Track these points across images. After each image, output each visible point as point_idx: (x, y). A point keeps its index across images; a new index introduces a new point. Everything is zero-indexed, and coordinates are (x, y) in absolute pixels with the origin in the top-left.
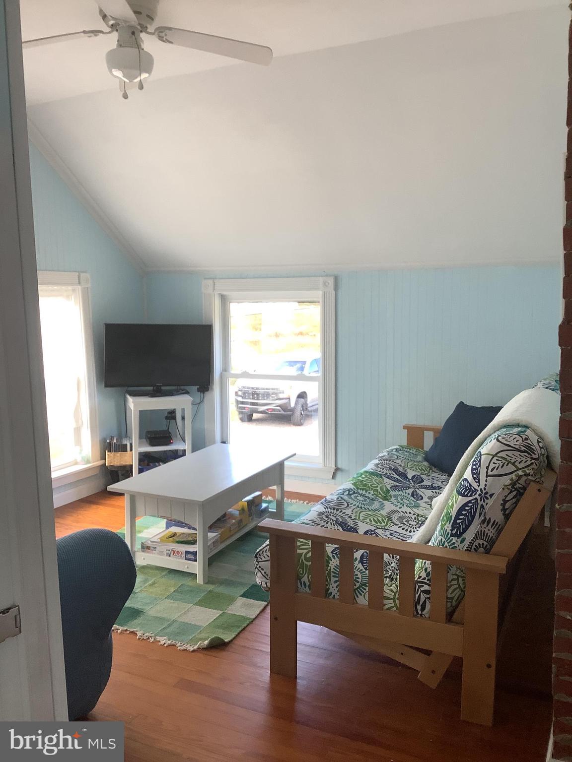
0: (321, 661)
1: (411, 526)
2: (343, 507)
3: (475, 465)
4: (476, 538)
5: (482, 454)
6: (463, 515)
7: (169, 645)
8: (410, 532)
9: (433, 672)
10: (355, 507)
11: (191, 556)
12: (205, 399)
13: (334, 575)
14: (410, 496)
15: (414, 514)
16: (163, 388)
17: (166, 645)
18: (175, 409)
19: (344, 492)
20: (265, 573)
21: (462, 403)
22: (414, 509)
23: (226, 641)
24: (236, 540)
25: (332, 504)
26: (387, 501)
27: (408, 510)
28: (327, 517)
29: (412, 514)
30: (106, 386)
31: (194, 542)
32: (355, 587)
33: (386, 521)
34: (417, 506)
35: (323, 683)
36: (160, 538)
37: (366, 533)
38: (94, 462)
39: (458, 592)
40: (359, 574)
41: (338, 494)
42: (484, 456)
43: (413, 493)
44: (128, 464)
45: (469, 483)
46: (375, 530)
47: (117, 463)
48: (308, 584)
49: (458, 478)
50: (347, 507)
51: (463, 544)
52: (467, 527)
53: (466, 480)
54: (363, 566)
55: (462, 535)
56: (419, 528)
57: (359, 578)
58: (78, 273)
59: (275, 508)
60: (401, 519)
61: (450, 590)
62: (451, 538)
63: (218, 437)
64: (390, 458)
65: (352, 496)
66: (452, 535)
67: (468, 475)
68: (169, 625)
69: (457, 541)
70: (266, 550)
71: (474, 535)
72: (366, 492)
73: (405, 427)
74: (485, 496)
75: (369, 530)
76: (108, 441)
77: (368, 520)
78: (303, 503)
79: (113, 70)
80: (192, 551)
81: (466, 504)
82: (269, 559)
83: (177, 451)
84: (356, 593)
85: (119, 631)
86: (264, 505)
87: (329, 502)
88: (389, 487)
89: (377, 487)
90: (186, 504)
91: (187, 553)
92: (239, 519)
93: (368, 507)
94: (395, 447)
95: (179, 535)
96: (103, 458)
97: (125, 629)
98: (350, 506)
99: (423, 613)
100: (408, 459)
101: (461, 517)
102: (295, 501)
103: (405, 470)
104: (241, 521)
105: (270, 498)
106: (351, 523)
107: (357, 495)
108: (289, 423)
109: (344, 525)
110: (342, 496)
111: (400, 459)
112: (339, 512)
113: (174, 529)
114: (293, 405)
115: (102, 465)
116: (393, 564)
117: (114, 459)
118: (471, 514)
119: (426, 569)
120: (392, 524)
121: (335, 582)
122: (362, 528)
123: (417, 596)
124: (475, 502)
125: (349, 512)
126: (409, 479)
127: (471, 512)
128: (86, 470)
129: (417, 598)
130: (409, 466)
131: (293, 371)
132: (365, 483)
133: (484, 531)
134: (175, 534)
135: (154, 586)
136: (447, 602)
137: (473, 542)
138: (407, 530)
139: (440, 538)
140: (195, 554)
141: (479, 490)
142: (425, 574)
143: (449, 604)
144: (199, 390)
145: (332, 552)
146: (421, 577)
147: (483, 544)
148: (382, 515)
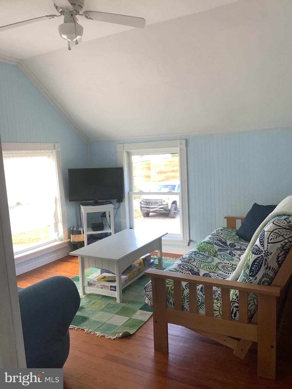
0: (182, 344)
1: (229, 271)
2: (191, 261)
3: (261, 237)
4: (263, 277)
5: (265, 231)
6: (255, 265)
7: (101, 336)
8: (228, 274)
9: (242, 350)
10: (198, 261)
11: (113, 288)
12: (121, 205)
13: (186, 298)
14: (228, 254)
15: (231, 264)
16: (99, 201)
17: (99, 336)
18: (106, 212)
19: (192, 253)
20: (150, 297)
21: (256, 204)
22: (230, 262)
23: (131, 333)
24: (137, 279)
25: (185, 260)
26: (216, 258)
27: (227, 262)
28: (183, 267)
29: (229, 264)
30: (70, 201)
31: (114, 281)
32: (198, 305)
33: (215, 268)
34: (232, 260)
35: (183, 356)
36: (97, 279)
37: (204, 275)
38: (65, 240)
39: (254, 307)
40: (200, 297)
41: (189, 254)
42: (266, 232)
43: (230, 253)
44: (82, 240)
45: (258, 247)
46: (209, 273)
47: (77, 240)
48: (172, 303)
49: (252, 244)
50: (194, 261)
51: (256, 281)
52: (258, 271)
53: (256, 245)
54: (202, 293)
55: (255, 276)
56: (233, 271)
57: (200, 300)
58: (53, 144)
59: (158, 262)
60: (223, 267)
61: (250, 306)
62: (249, 277)
63: (128, 226)
64: (217, 234)
65: (197, 255)
66: (250, 276)
67: (258, 243)
68: (102, 325)
69: (252, 279)
70: (150, 285)
71: (262, 276)
72: (204, 252)
73: (225, 218)
74: (268, 254)
75: (205, 274)
76: (72, 229)
77: (205, 268)
78: (173, 259)
79: (62, 35)
80: (114, 286)
81: (257, 259)
82: (151, 290)
83: (107, 233)
84: (199, 308)
85: (76, 329)
86: (152, 261)
87: (184, 258)
88: (217, 250)
89: (210, 250)
90: (109, 261)
91: (111, 286)
92: (138, 268)
93: (205, 261)
94: (220, 228)
95: (108, 277)
96: (69, 238)
97: (79, 327)
98: (195, 260)
99: (235, 318)
100: (227, 235)
101: (254, 266)
102: (168, 258)
103: (226, 240)
104: (140, 269)
105: (155, 257)
106: (196, 270)
107: (199, 254)
108: (168, 217)
109: (192, 271)
110: (192, 255)
111: (223, 234)
112: (189, 264)
113: (105, 274)
114: (169, 208)
115: (69, 242)
116: (219, 291)
117: (75, 238)
118: (260, 264)
119: (236, 295)
120: (218, 270)
121: (187, 302)
122: (202, 272)
123: (232, 309)
124: (262, 258)
125: (195, 263)
126: (228, 245)
127: (260, 263)
128: (61, 244)
129: (231, 311)
130: (228, 239)
131: (167, 190)
132: (204, 248)
133: (267, 273)
134: (105, 277)
135: (94, 304)
136: (248, 312)
137: (261, 279)
138: (226, 273)
139: (243, 277)
140: (115, 287)
141: (264, 251)
142: (236, 297)
143: (249, 313)
144: (117, 202)
145: (185, 286)
146: (234, 298)
147: (267, 280)
148: (213, 265)
